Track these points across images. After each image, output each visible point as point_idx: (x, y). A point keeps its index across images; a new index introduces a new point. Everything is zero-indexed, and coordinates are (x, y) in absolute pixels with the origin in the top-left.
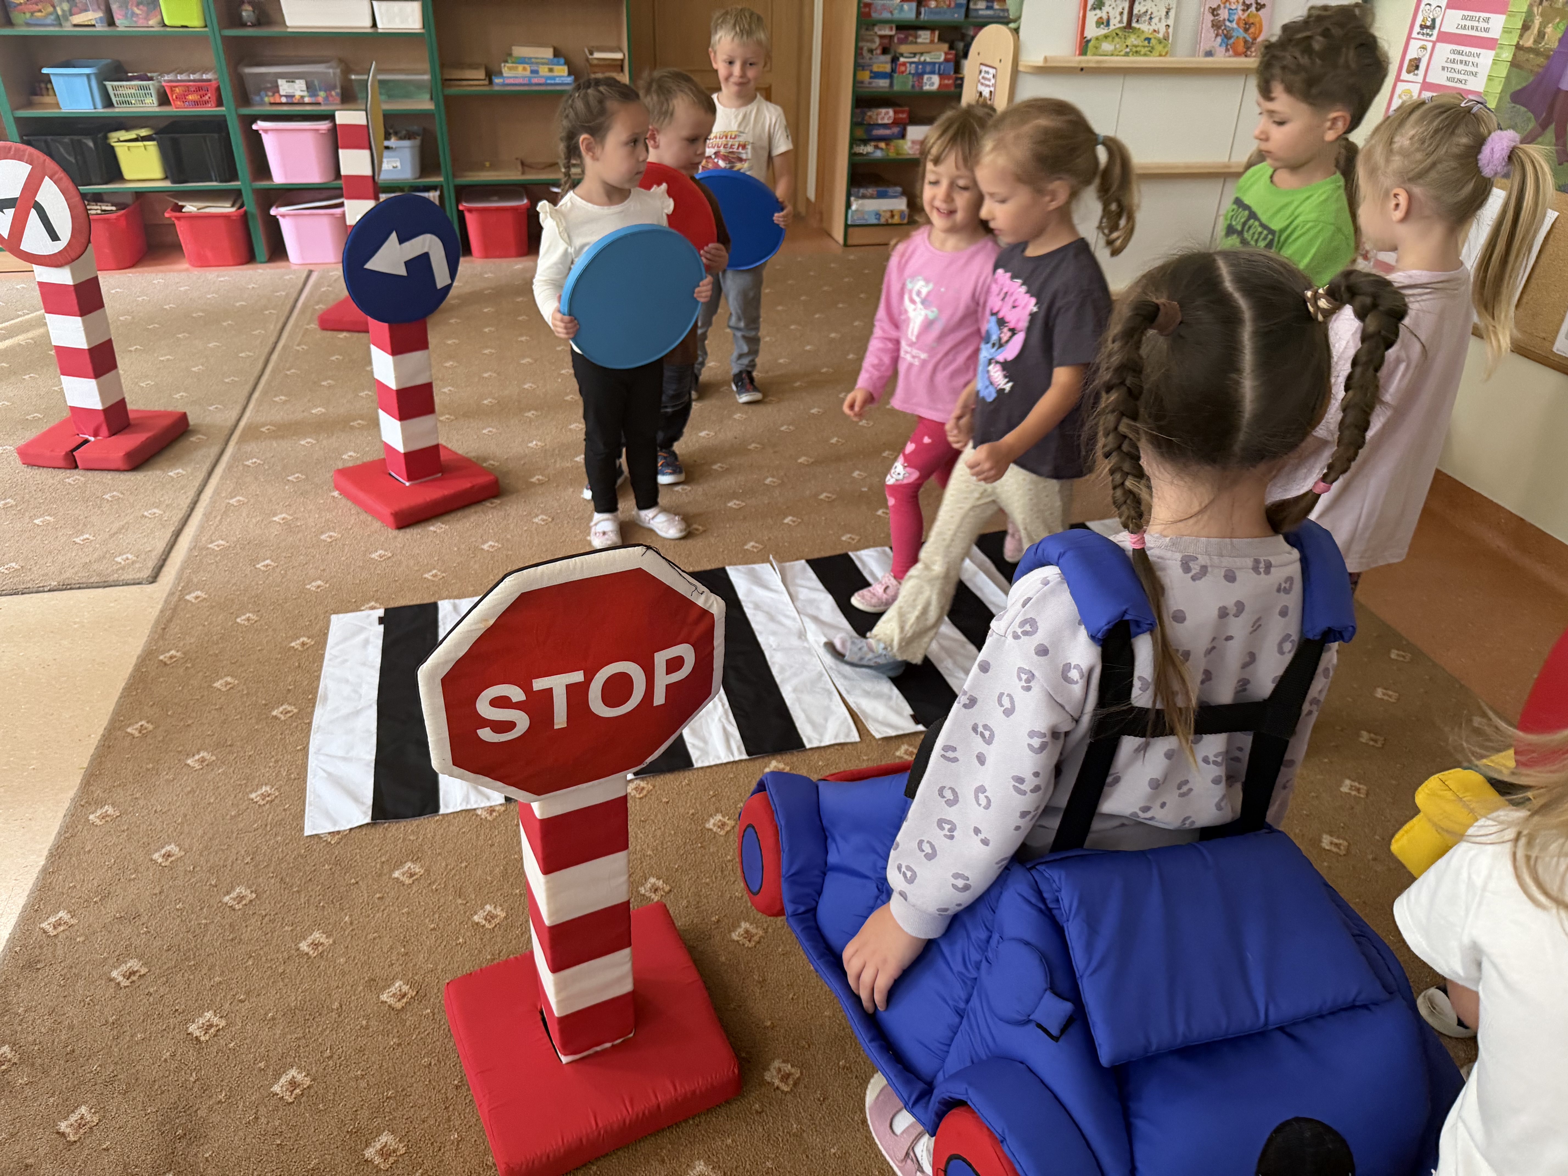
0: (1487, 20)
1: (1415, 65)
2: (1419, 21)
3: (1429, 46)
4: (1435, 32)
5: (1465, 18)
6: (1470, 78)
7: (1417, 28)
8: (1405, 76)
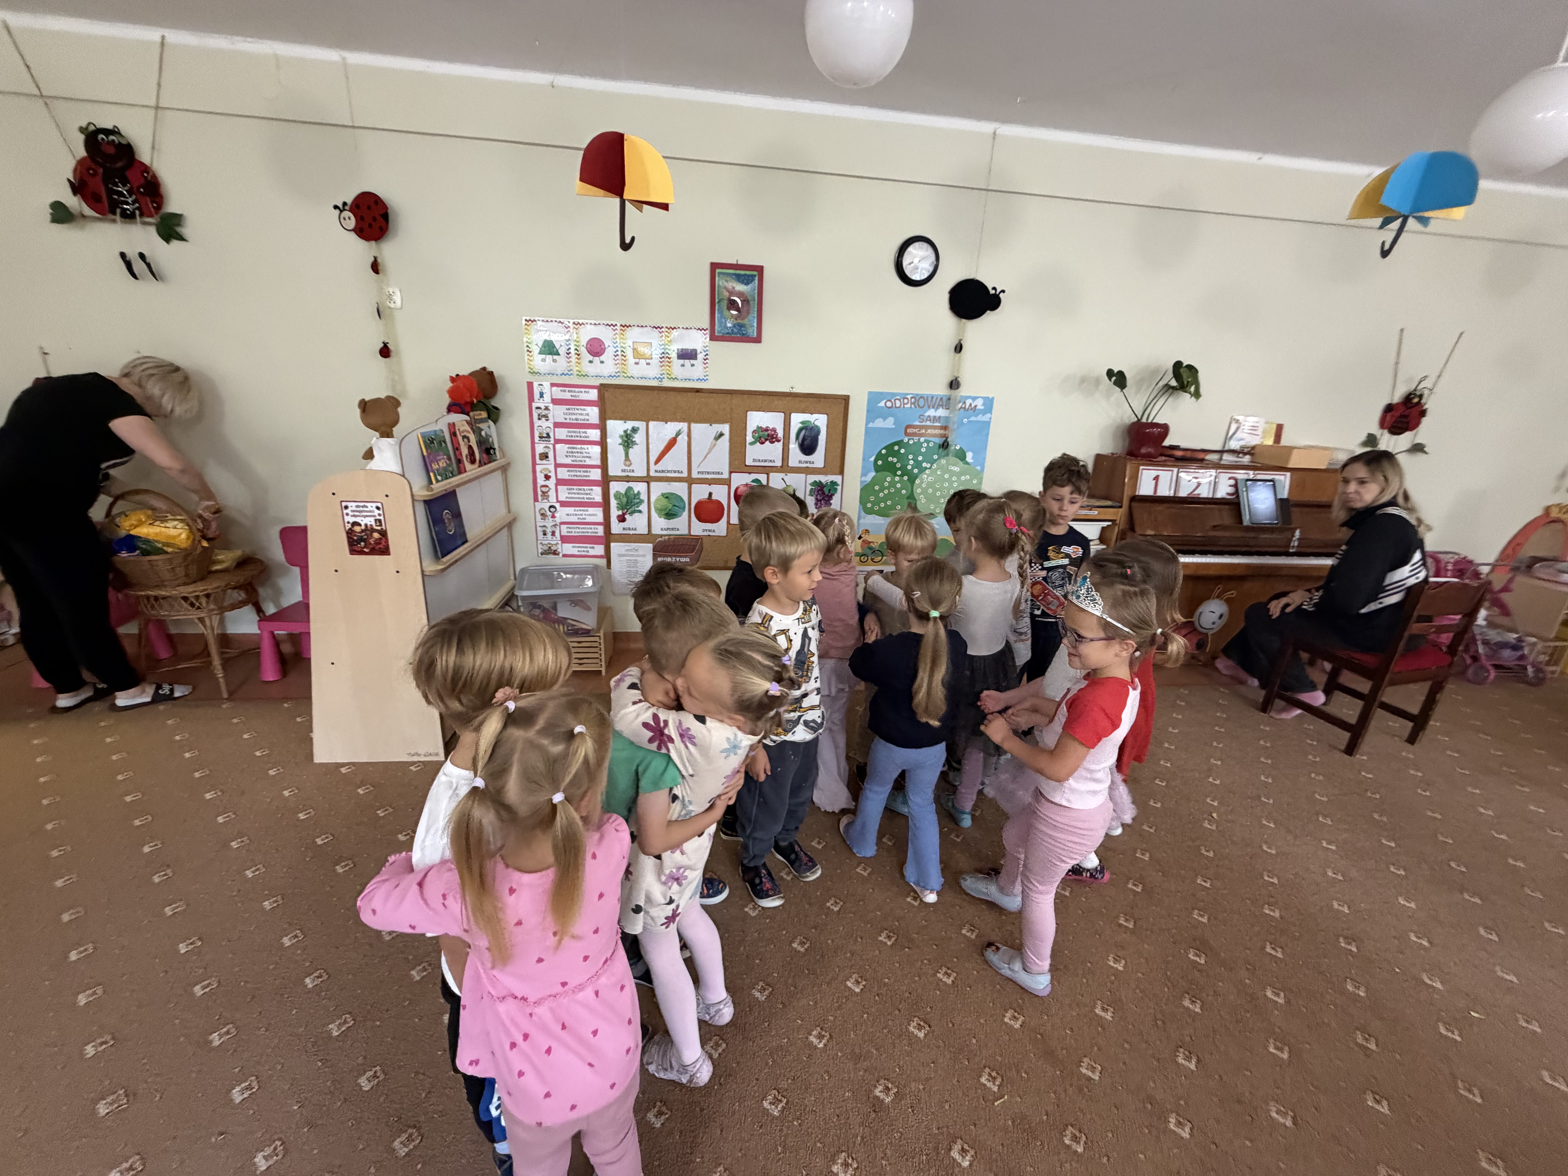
0: (586, 433)
1: (545, 456)
2: (537, 434)
3: (551, 446)
4: (552, 439)
5: (569, 432)
6: (587, 459)
7: (537, 439)
8: (538, 461)
